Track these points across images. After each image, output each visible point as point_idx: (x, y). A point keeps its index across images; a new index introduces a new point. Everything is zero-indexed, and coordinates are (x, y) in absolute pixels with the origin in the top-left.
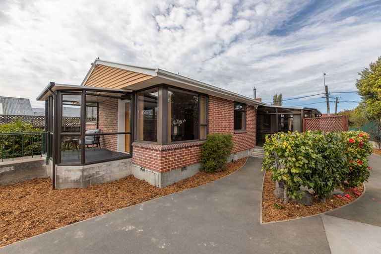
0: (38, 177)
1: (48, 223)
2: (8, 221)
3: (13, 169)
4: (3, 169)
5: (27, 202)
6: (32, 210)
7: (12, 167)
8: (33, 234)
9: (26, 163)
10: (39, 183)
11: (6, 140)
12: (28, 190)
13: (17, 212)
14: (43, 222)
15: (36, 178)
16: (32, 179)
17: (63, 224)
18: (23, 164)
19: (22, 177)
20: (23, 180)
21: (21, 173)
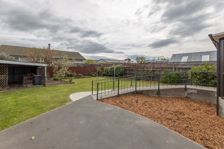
0: (212, 103)
1: (194, 134)
2: (179, 118)
3: (196, 92)
4: (192, 90)
5: (195, 114)
6: (193, 120)
7: (196, 91)
8: (182, 133)
9: (204, 90)
10: (211, 106)
11: (199, 75)
12: (201, 107)
13: (186, 116)
14: (192, 131)
15: (211, 103)
16: (208, 102)
17: (202, 142)
18: (202, 90)
19: (201, 98)
20: (202, 100)
21: (201, 96)
